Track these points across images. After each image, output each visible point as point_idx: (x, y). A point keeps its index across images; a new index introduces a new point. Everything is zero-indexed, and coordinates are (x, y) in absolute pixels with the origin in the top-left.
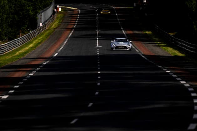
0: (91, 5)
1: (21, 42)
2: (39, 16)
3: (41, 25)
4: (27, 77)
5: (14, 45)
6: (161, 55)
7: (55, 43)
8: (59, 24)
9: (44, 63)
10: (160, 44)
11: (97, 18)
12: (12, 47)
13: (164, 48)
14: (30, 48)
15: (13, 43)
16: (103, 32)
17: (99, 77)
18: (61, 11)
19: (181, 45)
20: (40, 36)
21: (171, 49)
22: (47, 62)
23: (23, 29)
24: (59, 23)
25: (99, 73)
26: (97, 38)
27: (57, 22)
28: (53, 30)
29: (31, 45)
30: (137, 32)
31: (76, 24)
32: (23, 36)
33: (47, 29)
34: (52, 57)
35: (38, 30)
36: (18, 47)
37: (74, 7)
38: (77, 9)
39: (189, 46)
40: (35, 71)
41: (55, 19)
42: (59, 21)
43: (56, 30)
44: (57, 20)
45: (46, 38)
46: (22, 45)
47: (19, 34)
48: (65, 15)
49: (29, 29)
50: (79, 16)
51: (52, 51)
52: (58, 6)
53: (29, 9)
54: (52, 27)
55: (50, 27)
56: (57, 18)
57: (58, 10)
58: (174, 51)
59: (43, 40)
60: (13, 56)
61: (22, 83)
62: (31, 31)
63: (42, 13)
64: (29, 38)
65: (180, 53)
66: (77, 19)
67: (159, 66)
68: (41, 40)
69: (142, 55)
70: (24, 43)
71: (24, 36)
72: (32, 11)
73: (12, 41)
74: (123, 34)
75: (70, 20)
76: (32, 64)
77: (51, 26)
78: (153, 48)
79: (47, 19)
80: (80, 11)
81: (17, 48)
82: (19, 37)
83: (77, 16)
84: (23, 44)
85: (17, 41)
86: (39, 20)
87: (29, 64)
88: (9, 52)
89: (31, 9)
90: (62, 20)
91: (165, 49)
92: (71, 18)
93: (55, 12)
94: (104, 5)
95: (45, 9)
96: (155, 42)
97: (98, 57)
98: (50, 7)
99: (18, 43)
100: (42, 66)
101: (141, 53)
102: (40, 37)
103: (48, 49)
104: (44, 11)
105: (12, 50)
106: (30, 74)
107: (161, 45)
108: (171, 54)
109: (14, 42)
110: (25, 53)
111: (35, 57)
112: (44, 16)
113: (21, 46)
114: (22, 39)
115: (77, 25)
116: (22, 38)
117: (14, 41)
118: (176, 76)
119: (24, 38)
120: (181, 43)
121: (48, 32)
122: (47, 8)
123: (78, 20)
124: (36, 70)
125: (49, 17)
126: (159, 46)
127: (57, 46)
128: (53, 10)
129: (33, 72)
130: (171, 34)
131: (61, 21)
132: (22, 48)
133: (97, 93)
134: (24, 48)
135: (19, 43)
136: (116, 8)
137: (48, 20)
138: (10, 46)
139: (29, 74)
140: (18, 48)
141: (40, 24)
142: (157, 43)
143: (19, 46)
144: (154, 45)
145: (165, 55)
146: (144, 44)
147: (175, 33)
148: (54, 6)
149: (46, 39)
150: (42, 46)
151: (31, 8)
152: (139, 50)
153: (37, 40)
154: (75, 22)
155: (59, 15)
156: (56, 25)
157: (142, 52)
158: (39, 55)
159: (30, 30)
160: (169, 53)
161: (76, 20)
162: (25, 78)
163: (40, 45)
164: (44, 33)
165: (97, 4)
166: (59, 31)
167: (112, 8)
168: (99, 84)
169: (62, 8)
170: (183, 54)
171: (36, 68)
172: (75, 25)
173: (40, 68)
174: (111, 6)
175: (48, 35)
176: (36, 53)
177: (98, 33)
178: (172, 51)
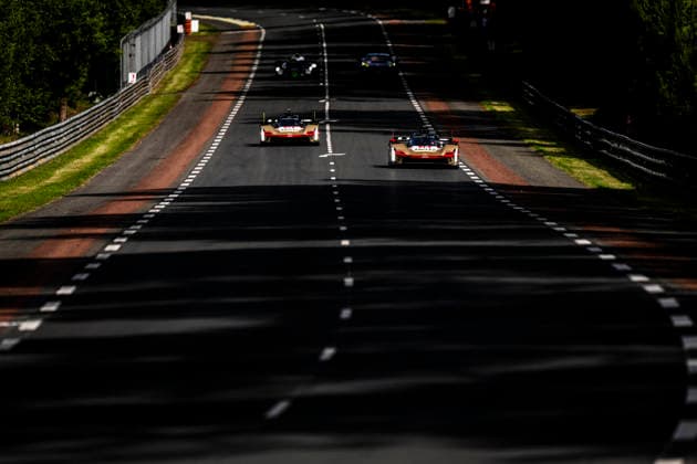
0: (300, 13)
1: (68, 137)
2: (126, 49)
3: (132, 78)
4: (100, 256)
5: (44, 146)
6: (548, 184)
7: (181, 144)
8: (192, 77)
9: (152, 211)
10: (541, 148)
11: (324, 57)
12: (36, 153)
13: (558, 159)
14: (96, 157)
15: (40, 139)
16: (345, 106)
17: (348, 260)
18: (200, 30)
19: (616, 151)
20: (130, 116)
21: (583, 164)
22: (162, 205)
23: (71, 91)
24: (192, 72)
26: (325, 125)
27: (187, 71)
28: (172, 97)
29: (101, 149)
30: (461, 106)
31: (252, 76)
32: (74, 118)
33: (152, 91)
34: (172, 191)
35: (124, 98)
36: (57, 154)
37: (243, 19)
38: (253, 24)
39: (642, 156)
40: (123, 236)
41: (179, 58)
42: (192, 65)
43: (184, 95)
44: (185, 63)
45: (153, 123)
46: (69, 148)
47: (58, 110)
48: (211, 44)
49: (91, 94)
50: (262, 50)
51: (176, 169)
52: (188, 16)
53: (94, 24)
54: (170, 86)
55: (164, 87)
56: (187, 56)
57: (189, 27)
58: (591, 172)
60: (42, 184)
61: (84, 277)
62: (97, 101)
63: (135, 37)
64: (93, 121)
65: (614, 180)
66: (255, 58)
67: (548, 224)
68: (136, 130)
69: (485, 183)
70: (79, 142)
71: (78, 116)
72: (102, 30)
73: (37, 134)
74: (416, 112)
75: (230, 62)
76: (110, 212)
77: (165, 84)
79: (152, 58)
80: (263, 31)
81: (53, 156)
82: (59, 121)
83: (256, 51)
84: (74, 144)
85: (53, 133)
86: (126, 59)
88: (29, 171)
89: (101, 24)
90: (202, 63)
91: (560, 164)
92: (232, 56)
93: (180, 34)
94: (345, 11)
95: (146, 25)
96: (527, 141)
97: (336, 189)
98: (161, 18)
99: (58, 140)
100: (145, 221)
101: (480, 179)
102: (130, 119)
103: (159, 161)
104: (141, 32)
105: (36, 165)
106: (109, 248)
107: (547, 149)
109: (43, 137)
110: (84, 174)
112: (142, 49)
113: (65, 150)
114: (71, 125)
115: (254, 79)
116: (71, 122)
117: (44, 134)
118: (611, 257)
119: (78, 122)
120: (616, 145)
121: (156, 103)
122: (154, 20)
123: (259, 64)
124: (127, 232)
125: (159, 51)
126: (540, 154)
127: (190, 151)
128: (174, 30)
129: (117, 240)
130: (580, 113)
131: (199, 67)
132: (70, 157)
134: (78, 158)
135: (61, 141)
136: (388, 22)
137: (155, 61)
138: (32, 151)
139: (105, 246)
140: (57, 158)
141: (130, 75)
142: (532, 144)
143: (62, 152)
144: (523, 149)
145: (561, 185)
146: (486, 147)
148: (175, 16)
149: (151, 127)
150: (137, 151)
151: (99, 20)
152: (473, 165)
153: (119, 131)
154: (250, 72)
155: (194, 47)
156: (181, 80)
157: (482, 173)
158: (131, 182)
159: (94, 97)
160: (577, 180)
161: (252, 65)
162: (93, 259)
163: (132, 147)
164: (144, 106)
165: (322, 9)
166: (194, 101)
167: (373, 22)
168: (348, 282)
170: (623, 181)
171: (128, 227)
172: (246, 79)
173: (139, 227)
174: (370, 16)
175: (159, 115)
176: (118, 174)
177: (327, 108)
178: (587, 171)
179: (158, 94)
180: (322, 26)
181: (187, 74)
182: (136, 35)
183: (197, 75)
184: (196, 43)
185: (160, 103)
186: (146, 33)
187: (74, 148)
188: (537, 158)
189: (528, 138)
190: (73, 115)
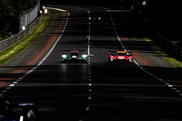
0: (82, 7)
2: (22, 18)
3: (24, 28)
4: (7, 88)
6: (162, 66)
7: (40, 50)
9: (26, 73)
10: (160, 54)
13: (166, 58)
14: (10, 55)
16: (95, 39)
17: (90, 90)
18: (48, 12)
20: (22, 41)
21: (174, 60)
22: (31, 71)
24: (44, 26)
25: (90, 86)
26: (88, 45)
27: (43, 26)
28: (37, 35)
29: (12, 52)
30: (134, 39)
31: (65, 28)
32: (3, 41)
33: (30, 33)
34: (35, 66)
35: (21, 35)
37: (62, 9)
38: (65, 11)
40: (16, 82)
41: (40, 22)
42: (45, 24)
43: (41, 34)
44: (43, 23)
45: (30, 43)
48: (51, 17)
49: (10, 33)
50: (68, 20)
51: (37, 59)
52: (44, 7)
54: (37, 31)
55: (34, 32)
56: (43, 21)
57: (44, 11)
58: (177, 62)
59: (25, 46)
62: (12, 35)
63: (25, 15)
64: (9, 43)
66: (66, 22)
67: (160, 80)
68: (24, 46)
69: (140, 66)
70: (4, 49)
71: (5, 40)
74: (119, 41)
75: (57, 23)
76: (13, 73)
77: (35, 30)
78: (153, 58)
79: (31, 22)
80: (69, 13)
83: (66, 20)
84: (3, 50)
86: (22, 22)
87: (10, 73)
90: (48, 24)
91: (166, 59)
92: (59, 21)
93: (41, 13)
94: (97, 7)
95: (29, 10)
97: (89, 67)
98: (35, 8)
100: (24, 77)
101: (139, 64)
103: (31, 56)
104: (27, 13)
106: (11, 85)
107: (162, 54)
108: (173, 65)
110: (5, 60)
111: (17, 65)
112: (27, 19)
114: (2, 44)
115: (65, 29)
116: (2, 42)
118: (179, 91)
119: (4, 42)
121: (31, 37)
122: (32, 9)
123: (67, 24)
124: (17, 80)
125: (33, 19)
127: (42, 53)
128: (39, 12)
129: (14, 83)
130: (174, 42)
131: (47, 25)
133: (88, 109)
134: (4, 55)
136: (110, 11)
137: (32, 22)
139: (10, 84)
141: (23, 27)
142: (158, 53)
144: (154, 54)
145: (166, 67)
146: (141, 53)
147: (179, 41)
148: (39, 7)
149: (29, 45)
150: (25, 52)
152: (137, 59)
153: (19, 46)
156: (41, 29)
157: (140, 62)
158: (21, 63)
159: (11, 34)
160: (172, 65)
162: (4, 88)
163: (22, 51)
164: (27, 38)
165: (89, 6)
166: (45, 36)
167: (106, 11)
168: (90, 98)
169: (48, 10)
171: (18, 78)
172: (63, 29)
173: (22, 78)
174: (105, 9)
175: (32, 41)
176: (17, 60)
177: (89, 39)
178: (175, 62)
179: (32, 34)
180: (89, 12)
181: (43, 27)
182: (25, 14)
183: (46, 27)
184: (46, 17)
185: (33, 37)
186: (29, 13)
187: (3, 51)
188: (159, 57)
189: (156, 51)
190: (3, 40)
